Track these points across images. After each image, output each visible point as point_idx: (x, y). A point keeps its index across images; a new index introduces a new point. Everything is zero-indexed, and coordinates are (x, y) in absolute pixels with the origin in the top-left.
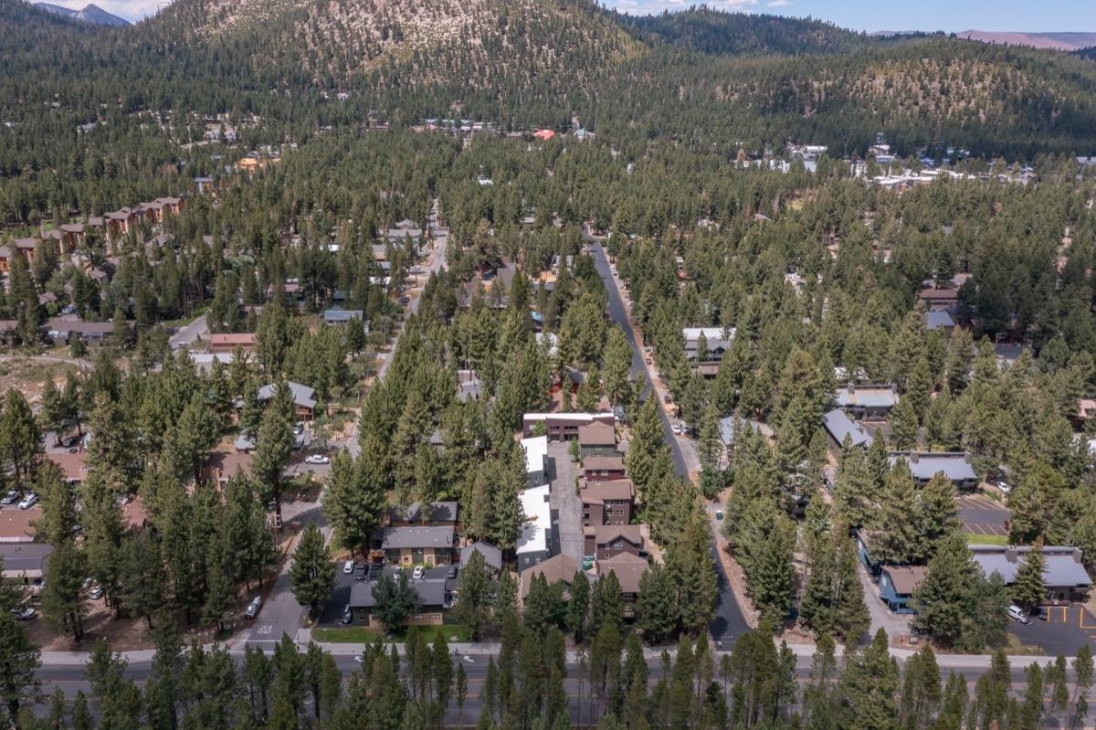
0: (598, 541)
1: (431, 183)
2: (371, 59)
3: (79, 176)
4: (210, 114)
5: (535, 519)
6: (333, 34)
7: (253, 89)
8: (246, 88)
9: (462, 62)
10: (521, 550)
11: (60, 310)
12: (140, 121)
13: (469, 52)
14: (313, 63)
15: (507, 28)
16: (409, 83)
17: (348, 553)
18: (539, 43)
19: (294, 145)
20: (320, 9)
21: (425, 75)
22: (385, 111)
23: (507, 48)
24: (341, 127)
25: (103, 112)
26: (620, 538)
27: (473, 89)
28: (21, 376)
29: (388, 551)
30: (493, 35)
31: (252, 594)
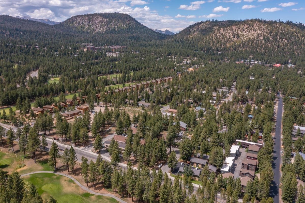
0: (242, 172)
1: (236, 78)
2: (229, 43)
3: (153, 71)
4: (185, 57)
5: (228, 164)
6: (220, 37)
7: (197, 51)
8: (196, 50)
9: (256, 44)
10: (222, 170)
11: (142, 100)
12: (169, 58)
13: (258, 41)
14: (213, 44)
15: (272, 34)
16: (239, 49)
17: (183, 161)
18: (282, 38)
19: (203, 65)
20: (218, 30)
21: (244, 48)
22: (230, 57)
23: (271, 40)
24: (217, 61)
25: (162, 56)
26: (248, 173)
27: (258, 52)
28: (131, 112)
29: (191, 162)
30: (267, 36)
31: (161, 163)
